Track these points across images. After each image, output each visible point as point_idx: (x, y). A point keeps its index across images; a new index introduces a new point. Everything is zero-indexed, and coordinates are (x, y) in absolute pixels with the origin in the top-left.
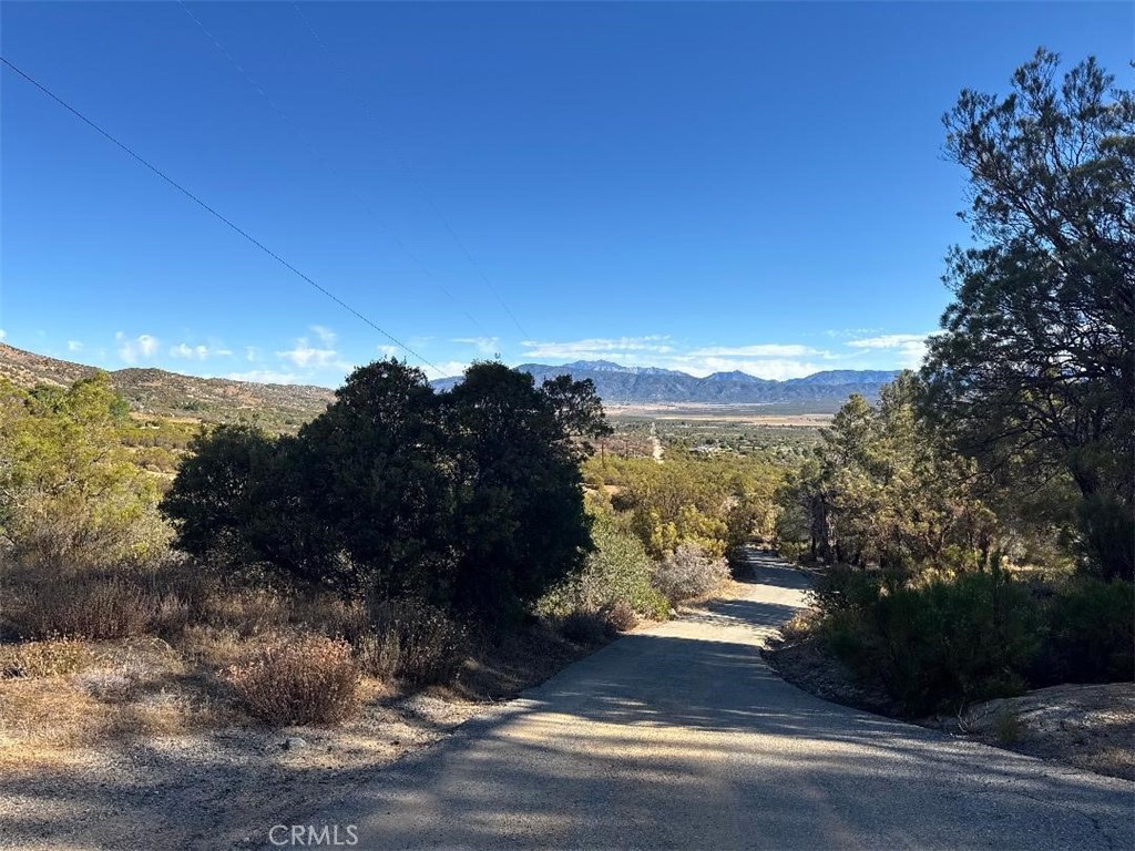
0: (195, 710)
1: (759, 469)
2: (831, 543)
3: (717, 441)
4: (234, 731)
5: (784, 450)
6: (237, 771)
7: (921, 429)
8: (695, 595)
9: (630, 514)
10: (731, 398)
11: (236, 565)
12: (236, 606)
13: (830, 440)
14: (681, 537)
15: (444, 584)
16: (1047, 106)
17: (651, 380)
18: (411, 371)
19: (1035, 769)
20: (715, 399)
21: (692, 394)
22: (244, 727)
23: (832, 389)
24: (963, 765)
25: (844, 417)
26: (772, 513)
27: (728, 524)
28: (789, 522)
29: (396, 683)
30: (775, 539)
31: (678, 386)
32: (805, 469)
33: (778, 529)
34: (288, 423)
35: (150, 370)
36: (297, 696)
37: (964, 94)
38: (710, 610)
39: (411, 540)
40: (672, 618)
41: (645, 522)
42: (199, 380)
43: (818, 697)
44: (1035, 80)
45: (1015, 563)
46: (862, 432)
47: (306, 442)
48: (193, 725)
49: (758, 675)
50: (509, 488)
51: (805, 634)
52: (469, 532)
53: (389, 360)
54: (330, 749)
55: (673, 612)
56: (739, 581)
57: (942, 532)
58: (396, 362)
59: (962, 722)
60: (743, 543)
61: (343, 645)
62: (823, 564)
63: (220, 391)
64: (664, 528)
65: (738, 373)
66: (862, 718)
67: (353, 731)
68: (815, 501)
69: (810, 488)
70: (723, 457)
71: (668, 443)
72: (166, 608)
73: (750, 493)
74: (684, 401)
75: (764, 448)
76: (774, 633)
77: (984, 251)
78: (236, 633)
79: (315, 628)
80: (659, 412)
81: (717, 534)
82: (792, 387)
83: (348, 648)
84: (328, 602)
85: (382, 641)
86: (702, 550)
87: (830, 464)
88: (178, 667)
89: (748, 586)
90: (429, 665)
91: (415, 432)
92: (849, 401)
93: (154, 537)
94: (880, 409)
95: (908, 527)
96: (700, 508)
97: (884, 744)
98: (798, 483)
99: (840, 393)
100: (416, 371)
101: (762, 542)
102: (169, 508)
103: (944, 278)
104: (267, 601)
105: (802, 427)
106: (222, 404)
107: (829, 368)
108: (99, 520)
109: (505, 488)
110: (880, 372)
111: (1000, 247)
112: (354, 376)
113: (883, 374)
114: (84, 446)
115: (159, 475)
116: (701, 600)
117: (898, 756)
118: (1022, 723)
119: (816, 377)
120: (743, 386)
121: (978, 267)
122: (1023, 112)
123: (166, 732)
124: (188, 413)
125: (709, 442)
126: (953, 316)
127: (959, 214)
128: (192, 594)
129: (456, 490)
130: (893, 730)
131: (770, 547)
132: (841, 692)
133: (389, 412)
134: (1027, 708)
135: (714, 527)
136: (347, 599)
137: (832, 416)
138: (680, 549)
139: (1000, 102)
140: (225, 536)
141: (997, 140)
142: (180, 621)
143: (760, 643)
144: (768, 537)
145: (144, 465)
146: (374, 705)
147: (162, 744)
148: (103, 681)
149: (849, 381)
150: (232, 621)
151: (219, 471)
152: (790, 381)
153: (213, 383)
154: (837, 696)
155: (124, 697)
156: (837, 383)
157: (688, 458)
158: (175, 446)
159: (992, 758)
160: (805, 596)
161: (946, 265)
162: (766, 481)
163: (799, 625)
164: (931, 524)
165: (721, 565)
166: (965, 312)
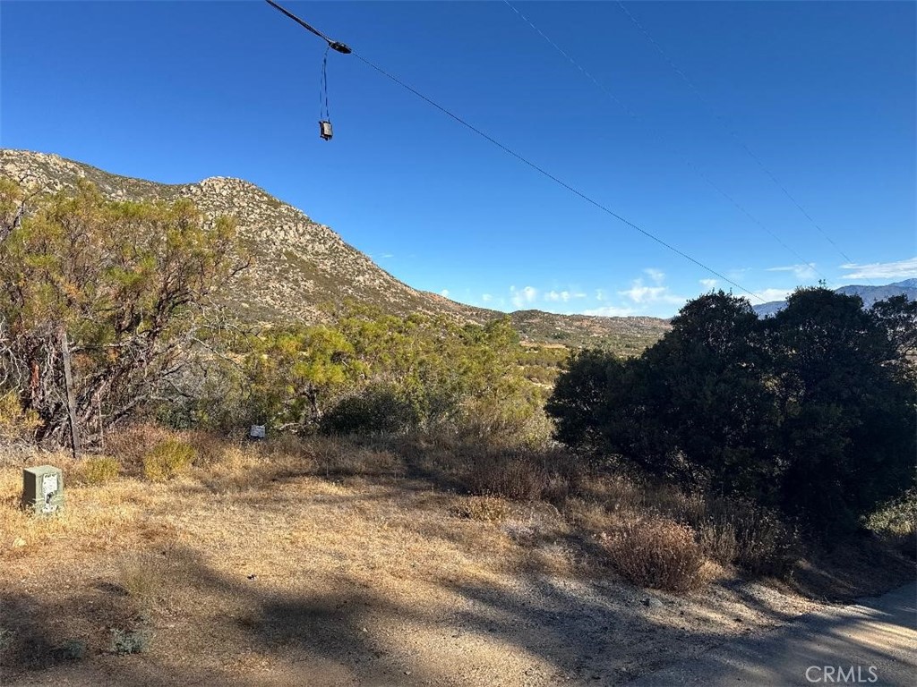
0: (578, 562)
4: (605, 583)
6: (612, 614)
11: (599, 454)
12: (600, 487)
15: (772, 489)
18: (736, 301)
22: (614, 582)
29: (733, 568)
34: (628, 346)
35: (532, 311)
36: (653, 564)
39: (741, 447)
42: (564, 317)
47: (648, 362)
48: (578, 574)
50: (838, 406)
52: (797, 444)
53: (716, 292)
54: (682, 613)
58: (723, 293)
61: (688, 529)
63: (578, 323)
67: (701, 603)
72: (553, 482)
78: (602, 508)
79: (663, 512)
83: (692, 533)
84: (672, 493)
85: (719, 532)
88: (563, 527)
90: (763, 558)
91: (742, 353)
93: (540, 429)
100: (741, 300)
102: (552, 410)
104: (623, 485)
106: (580, 333)
108: (505, 416)
109: (833, 405)
112: (687, 308)
114: (497, 366)
115: (539, 385)
123: (560, 574)
124: (556, 341)
128: (569, 474)
129: (782, 406)
133: (716, 337)
136: (688, 492)
140: (589, 432)
142: (563, 493)
145: (529, 378)
146: (716, 584)
147: (558, 583)
148: (517, 529)
150: (599, 498)
151: (583, 384)
153: (574, 318)
155: (531, 544)
158: (549, 365)
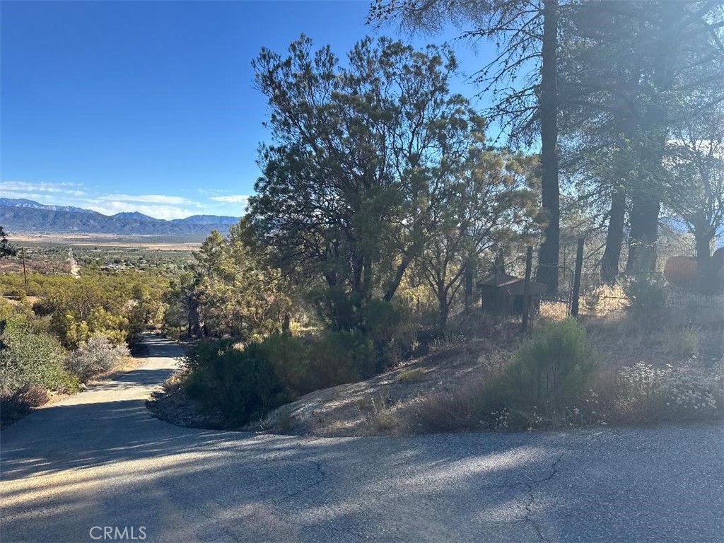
1: (154, 280)
2: (202, 325)
3: (123, 261)
5: (171, 266)
7: (248, 252)
8: (102, 371)
9: (48, 318)
10: (132, 230)
13: (199, 259)
14: (92, 331)
16: (307, 68)
17: (68, 216)
19: (295, 443)
20: (120, 231)
21: (102, 227)
23: (203, 226)
24: (257, 450)
25: (208, 245)
26: (162, 309)
27: (129, 319)
28: (174, 314)
30: (164, 325)
31: (91, 221)
32: (183, 279)
33: (165, 319)
37: (263, 50)
38: (113, 380)
40: (82, 390)
41: (62, 322)
43: (181, 426)
44: (301, 52)
45: (304, 327)
46: (218, 255)
49: (142, 419)
51: (178, 385)
55: (83, 385)
56: (137, 357)
57: (263, 312)
59: (262, 423)
60: (141, 331)
62: (196, 339)
64: (78, 326)
65: (137, 213)
66: (204, 434)
68: (190, 299)
69: (186, 291)
70: (128, 272)
71: (84, 263)
73: (146, 296)
74: (96, 232)
75: (157, 265)
76: (159, 388)
77: (279, 148)
80: (76, 240)
81: (121, 326)
82: (175, 224)
86: (108, 338)
87: (200, 274)
89: (143, 359)
92: (211, 235)
94: (229, 240)
95: (245, 311)
96: (106, 309)
97: (212, 448)
98: (178, 288)
99: (207, 230)
101: (155, 329)
103: (257, 161)
105: (183, 251)
107: (201, 214)
110: (231, 217)
111: (286, 147)
113: (233, 219)
116: (108, 373)
117: (221, 454)
118: (294, 417)
119: (192, 218)
120: (141, 223)
121: (275, 157)
122: (295, 69)
125: (117, 262)
126: (261, 185)
127: (263, 123)
130: (221, 437)
131: (160, 332)
132: (196, 419)
134: (295, 408)
135: (118, 322)
137: (201, 245)
138: (90, 340)
139: (284, 60)
141: (282, 83)
143: (147, 397)
144: (159, 325)
149: (213, 222)
152: (174, 220)
154: (193, 422)
156: (205, 223)
157: (100, 274)
159: (273, 442)
160: (178, 361)
161: (258, 154)
162: (158, 287)
163: (173, 380)
164: (257, 309)
165: (123, 348)
166: (269, 183)
